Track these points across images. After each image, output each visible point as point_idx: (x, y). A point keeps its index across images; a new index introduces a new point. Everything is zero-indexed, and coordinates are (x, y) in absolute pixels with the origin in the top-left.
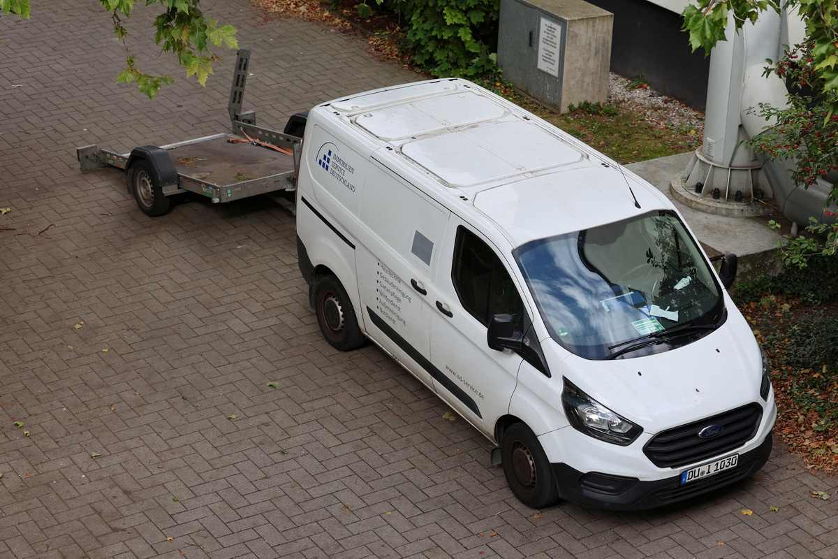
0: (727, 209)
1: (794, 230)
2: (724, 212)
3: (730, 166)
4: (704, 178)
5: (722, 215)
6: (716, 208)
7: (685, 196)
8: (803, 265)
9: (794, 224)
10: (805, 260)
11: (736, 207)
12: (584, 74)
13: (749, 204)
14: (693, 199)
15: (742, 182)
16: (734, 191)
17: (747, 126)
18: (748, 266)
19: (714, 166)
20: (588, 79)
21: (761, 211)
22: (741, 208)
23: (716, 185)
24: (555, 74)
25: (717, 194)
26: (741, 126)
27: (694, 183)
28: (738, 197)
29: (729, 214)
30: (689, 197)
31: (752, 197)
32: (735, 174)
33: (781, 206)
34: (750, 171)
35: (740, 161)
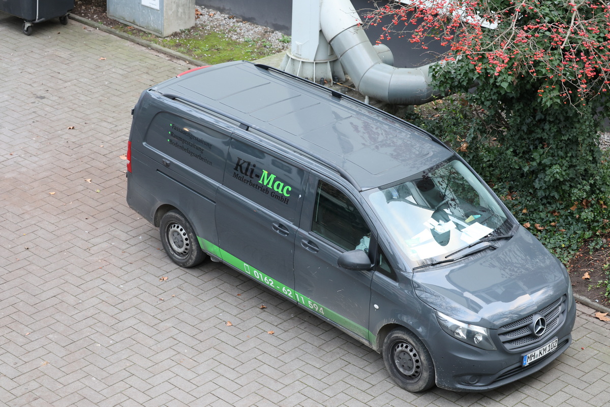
3: (315, 61)
9: (367, 97)
12: (178, 6)
15: (324, 71)
16: (319, 78)
19: (302, 62)
20: (180, 10)
23: (305, 76)
26: (321, 31)
31: (332, 81)
32: (319, 66)
33: (356, 85)
34: (329, 63)
35: (322, 57)
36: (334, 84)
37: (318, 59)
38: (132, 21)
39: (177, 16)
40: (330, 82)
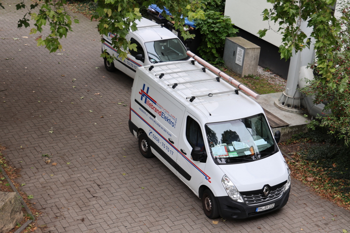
0: (292, 111)
1: (312, 119)
2: (290, 111)
3: (294, 97)
4: (285, 100)
5: (290, 112)
6: (288, 110)
7: (279, 106)
8: (313, 129)
9: (312, 117)
10: (314, 128)
11: (294, 110)
12: (250, 66)
13: (299, 110)
14: (281, 107)
15: (297, 102)
16: (294, 105)
17: (300, 85)
18: (297, 129)
19: (288, 97)
20: (251, 67)
21: (302, 112)
22: (296, 110)
23: (289, 103)
24: (241, 65)
25: (289, 106)
26: (298, 85)
27: (282, 102)
28: (295, 107)
29: (292, 112)
30: (280, 106)
31: (300, 107)
32: (295, 100)
33: (309, 111)
34: (300, 100)
35: (297, 96)
36: (300, 109)
37: (295, 97)
38: (231, 69)
39: (249, 70)
40: (299, 107)
